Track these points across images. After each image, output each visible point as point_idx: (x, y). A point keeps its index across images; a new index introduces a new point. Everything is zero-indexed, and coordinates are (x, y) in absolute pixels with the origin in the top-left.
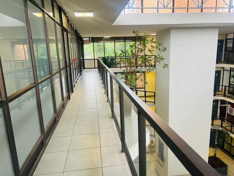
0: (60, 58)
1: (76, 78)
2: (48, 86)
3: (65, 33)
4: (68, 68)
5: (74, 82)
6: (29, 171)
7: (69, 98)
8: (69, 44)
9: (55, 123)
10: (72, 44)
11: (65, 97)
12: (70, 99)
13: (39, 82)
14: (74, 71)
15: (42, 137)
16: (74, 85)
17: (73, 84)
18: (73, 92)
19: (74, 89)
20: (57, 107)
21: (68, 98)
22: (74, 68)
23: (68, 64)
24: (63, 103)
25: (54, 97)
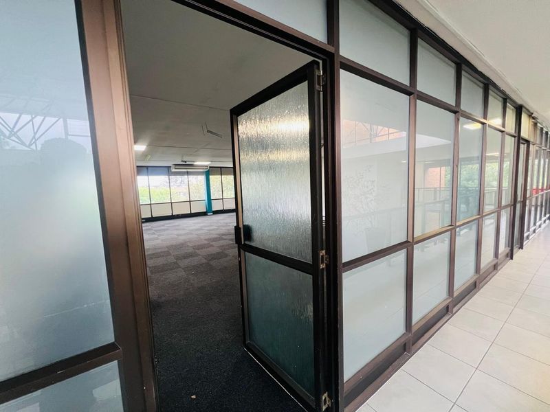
0: (504, 186)
1: (535, 224)
2: (470, 229)
3: (523, 147)
4: (518, 206)
5: (528, 230)
6: (423, 335)
7: (510, 255)
8: (530, 161)
9: (474, 287)
10: (536, 161)
11: (502, 253)
12: (512, 258)
13: (457, 224)
14: (533, 209)
15: (449, 301)
16: (528, 237)
17: (525, 235)
18: (522, 248)
19: (524, 244)
20: (482, 265)
21: (507, 256)
22: (533, 204)
23: (519, 199)
24: (494, 263)
25: (479, 247)
